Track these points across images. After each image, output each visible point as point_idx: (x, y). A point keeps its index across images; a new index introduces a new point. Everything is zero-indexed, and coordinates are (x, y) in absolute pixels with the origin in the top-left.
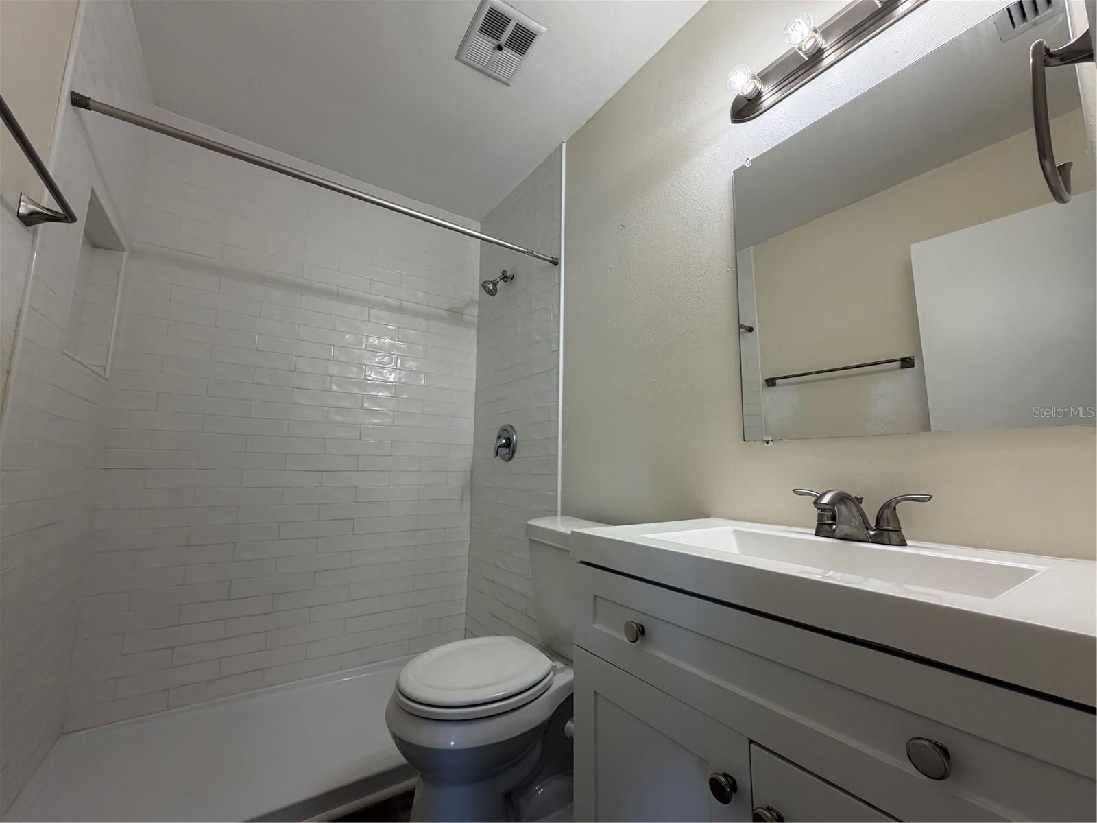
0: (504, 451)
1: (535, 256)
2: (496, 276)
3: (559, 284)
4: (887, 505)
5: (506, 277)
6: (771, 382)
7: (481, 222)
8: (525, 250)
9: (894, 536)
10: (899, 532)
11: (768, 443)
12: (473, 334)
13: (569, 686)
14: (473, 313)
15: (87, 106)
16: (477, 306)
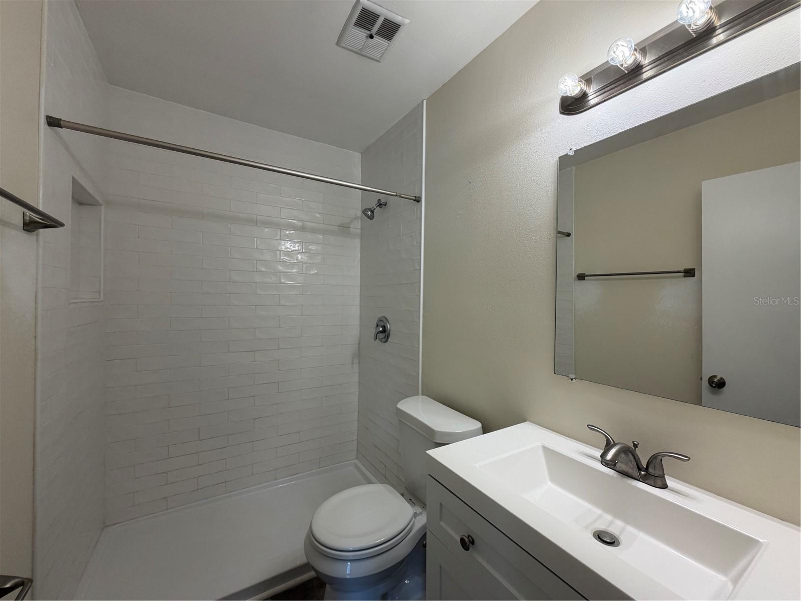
0: (381, 336)
1: (402, 197)
2: (373, 204)
3: (421, 217)
4: (654, 457)
5: (381, 204)
6: (581, 277)
7: (362, 153)
8: (395, 194)
9: (659, 482)
10: (662, 478)
11: (572, 380)
12: (357, 242)
13: (424, 527)
14: (357, 226)
15: (60, 126)
16: (359, 220)
